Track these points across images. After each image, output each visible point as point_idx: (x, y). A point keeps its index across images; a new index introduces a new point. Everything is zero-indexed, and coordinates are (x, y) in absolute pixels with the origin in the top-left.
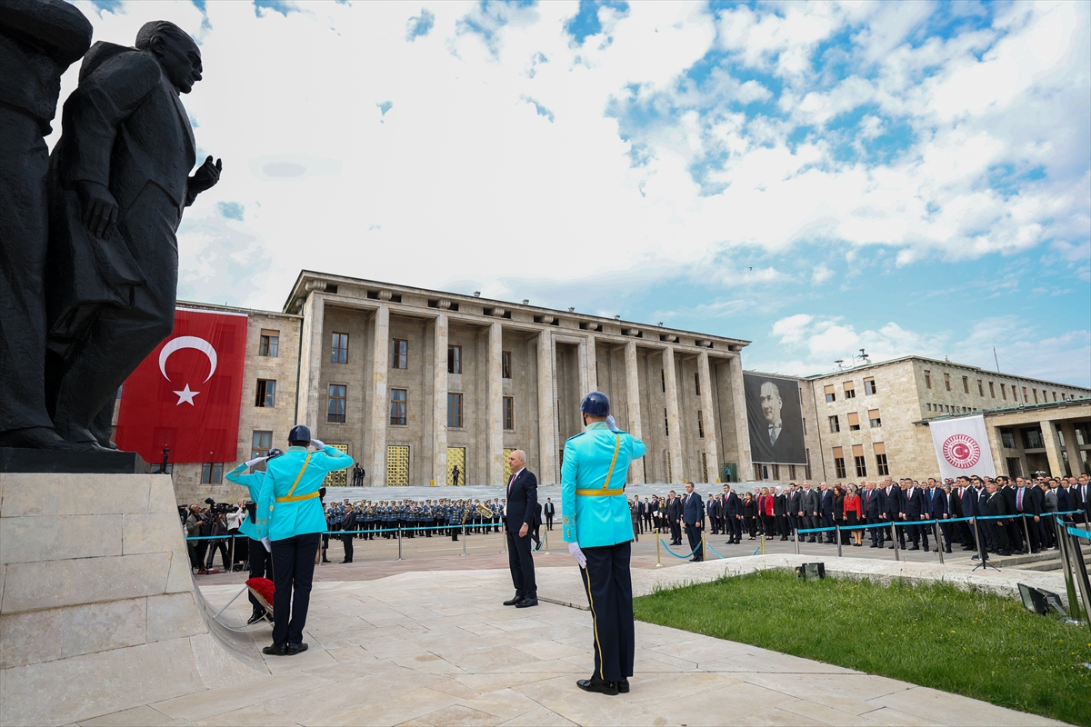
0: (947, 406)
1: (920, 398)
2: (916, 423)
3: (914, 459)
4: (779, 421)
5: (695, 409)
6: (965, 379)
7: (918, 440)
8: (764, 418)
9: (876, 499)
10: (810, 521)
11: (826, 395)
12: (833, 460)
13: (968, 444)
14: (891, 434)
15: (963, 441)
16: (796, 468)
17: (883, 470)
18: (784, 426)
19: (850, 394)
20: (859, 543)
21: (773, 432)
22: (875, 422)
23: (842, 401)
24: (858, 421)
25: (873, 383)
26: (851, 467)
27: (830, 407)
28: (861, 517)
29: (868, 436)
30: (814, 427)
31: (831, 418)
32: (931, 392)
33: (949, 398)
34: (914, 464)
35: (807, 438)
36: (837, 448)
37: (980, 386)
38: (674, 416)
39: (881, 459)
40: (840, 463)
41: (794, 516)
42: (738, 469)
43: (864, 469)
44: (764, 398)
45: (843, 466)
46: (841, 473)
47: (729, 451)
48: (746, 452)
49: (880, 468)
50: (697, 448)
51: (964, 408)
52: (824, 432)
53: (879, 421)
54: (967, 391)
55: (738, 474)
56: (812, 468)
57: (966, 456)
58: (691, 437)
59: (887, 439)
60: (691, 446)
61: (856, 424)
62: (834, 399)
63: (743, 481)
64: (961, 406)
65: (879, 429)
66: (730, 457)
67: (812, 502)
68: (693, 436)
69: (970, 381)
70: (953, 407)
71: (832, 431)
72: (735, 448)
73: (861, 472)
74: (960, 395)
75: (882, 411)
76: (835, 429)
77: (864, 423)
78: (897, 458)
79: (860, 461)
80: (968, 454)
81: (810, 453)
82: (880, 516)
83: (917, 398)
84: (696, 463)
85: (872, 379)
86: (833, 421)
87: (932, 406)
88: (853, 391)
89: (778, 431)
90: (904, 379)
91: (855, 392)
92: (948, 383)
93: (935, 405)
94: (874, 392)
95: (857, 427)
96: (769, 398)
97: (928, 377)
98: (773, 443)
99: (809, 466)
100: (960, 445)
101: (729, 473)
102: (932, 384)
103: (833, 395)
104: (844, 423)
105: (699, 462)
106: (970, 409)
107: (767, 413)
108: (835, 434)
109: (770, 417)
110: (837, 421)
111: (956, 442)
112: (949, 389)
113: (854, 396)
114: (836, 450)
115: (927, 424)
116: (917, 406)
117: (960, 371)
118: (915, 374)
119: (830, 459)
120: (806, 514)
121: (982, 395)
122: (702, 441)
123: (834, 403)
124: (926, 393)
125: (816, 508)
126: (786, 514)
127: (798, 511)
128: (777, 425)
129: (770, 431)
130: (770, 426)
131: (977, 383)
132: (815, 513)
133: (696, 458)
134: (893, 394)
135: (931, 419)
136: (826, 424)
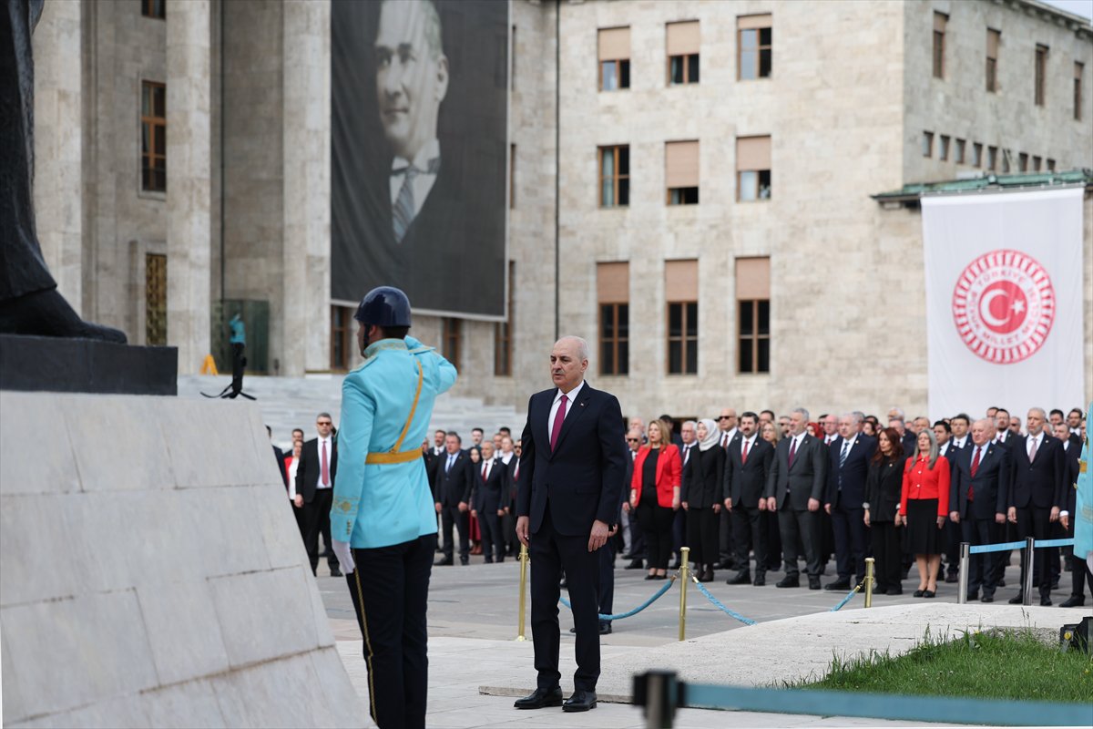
0: (978, 146)
1: (908, 110)
2: (882, 199)
3: (855, 324)
4: (427, 149)
5: (134, 71)
6: (1042, 52)
7: (881, 258)
8: (379, 130)
9: (995, 471)
10: (795, 525)
11: (601, 63)
12: (592, 310)
13: (1026, 286)
14: (798, 231)
15: (1015, 275)
16: (467, 333)
17: (753, 357)
18: (446, 168)
19: (684, 68)
20: (931, 588)
21: (406, 189)
22: (751, 183)
23: (651, 92)
24: (696, 173)
25: (765, 35)
26: (647, 338)
27: (609, 109)
28: (948, 517)
29: (722, 230)
30: (542, 179)
31: (604, 150)
32: (942, 89)
33: (988, 118)
34: (854, 341)
35: (515, 221)
36: (613, 267)
37: (1077, 82)
38: (63, 95)
39: (753, 315)
40: (614, 319)
41: (745, 509)
42: (275, 323)
43: (693, 347)
44: (385, 54)
45: (625, 333)
46: (615, 357)
47: (246, 250)
48: (311, 262)
49: (744, 347)
50: (127, 230)
51: (1024, 156)
52: (574, 204)
53: (764, 178)
54: (1039, 100)
55: (274, 342)
56: (518, 335)
57: (1014, 322)
58: (107, 186)
59: (784, 247)
60: (105, 222)
61: (687, 182)
62: (625, 82)
63: (292, 369)
64: (1017, 148)
65: (763, 207)
66: (251, 277)
67: (809, 470)
68: (119, 183)
69: (1054, 62)
70: (993, 150)
71: (603, 203)
72: (272, 240)
73: (682, 358)
74: (1021, 109)
75: (781, 144)
76: (612, 193)
77: (715, 181)
78: (804, 314)
79: (682, 318)
80: (1023, 315)
81: (518, 278)
82: (1000, 517)
83: (898, 108)
84: (121, 290)
85: (763, 23)
86: (611, 164)
87: (937, 142)
88: (694, 59)
89: (423, 186)
90: (870, 37)
91: (703, 65)
92: (992, 62)
93: (945, 139)
94: (765, 68)
95: (688, 195)
96: (405, 52)
97: (939, 36)
98: (399, 229)
99: (508, 328)
100: (1005, 285)
101: (240, 338)
102: (950, 63)
103: (625, 67)
104: (647, 178)
105: (131, 288)
106: (1038, 159)
107: (391, 114)
108: (613, 215)
109: (399, 129)
110: (624, 166)
111: (996, 273)
112: (991, 87)
113: (694, 77)
114: (609, 272)
115: (913, 204)
116: (892, 137)
117: (1033, 23)
118: (908, 19)
119: (584, 308)
120: (785, 504)
121: (1077, 115)
122: (150, 202)
123: (624, 94)
124: (929, 93)
125: (817, 488)
126: (722, 502)
127: (760, 492)
128: (421, 161)
129: (396, 183)
130: (398, 163)
131: (1071, 71)
132: (813, 503)
133: (122, 271)
134: (826, 85)
135: (931, 187)
136: (585, 171)
